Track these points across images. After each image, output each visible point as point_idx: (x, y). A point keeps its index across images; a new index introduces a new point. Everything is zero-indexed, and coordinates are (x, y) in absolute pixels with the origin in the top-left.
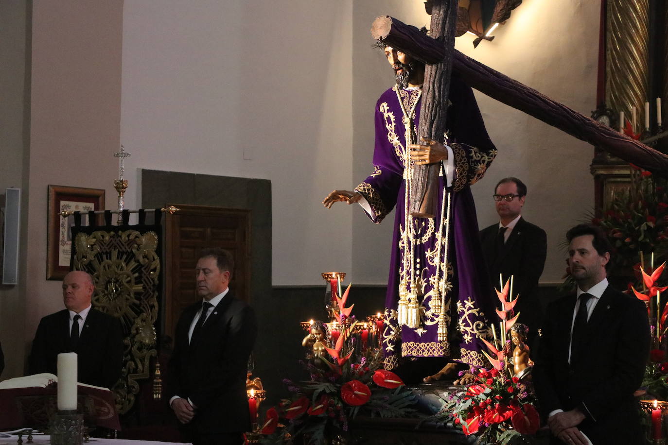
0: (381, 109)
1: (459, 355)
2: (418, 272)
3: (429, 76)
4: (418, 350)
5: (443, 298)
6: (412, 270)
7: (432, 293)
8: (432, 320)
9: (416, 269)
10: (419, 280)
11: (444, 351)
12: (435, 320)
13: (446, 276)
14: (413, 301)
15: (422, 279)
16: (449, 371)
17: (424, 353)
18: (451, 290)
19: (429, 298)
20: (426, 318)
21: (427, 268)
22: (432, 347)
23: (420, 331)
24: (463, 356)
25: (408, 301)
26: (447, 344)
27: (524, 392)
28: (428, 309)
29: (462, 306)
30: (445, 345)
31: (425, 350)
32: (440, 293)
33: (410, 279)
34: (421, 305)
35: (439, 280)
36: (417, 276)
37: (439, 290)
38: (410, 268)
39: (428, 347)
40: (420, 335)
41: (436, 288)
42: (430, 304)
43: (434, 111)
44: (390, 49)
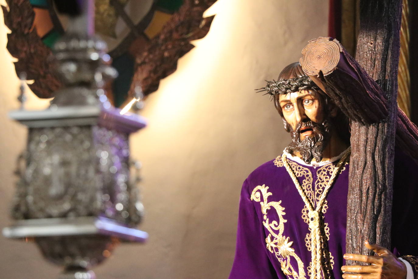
0: (255, 196)
3: (362, 143)
43: (376, 201)
44: (293, 96)
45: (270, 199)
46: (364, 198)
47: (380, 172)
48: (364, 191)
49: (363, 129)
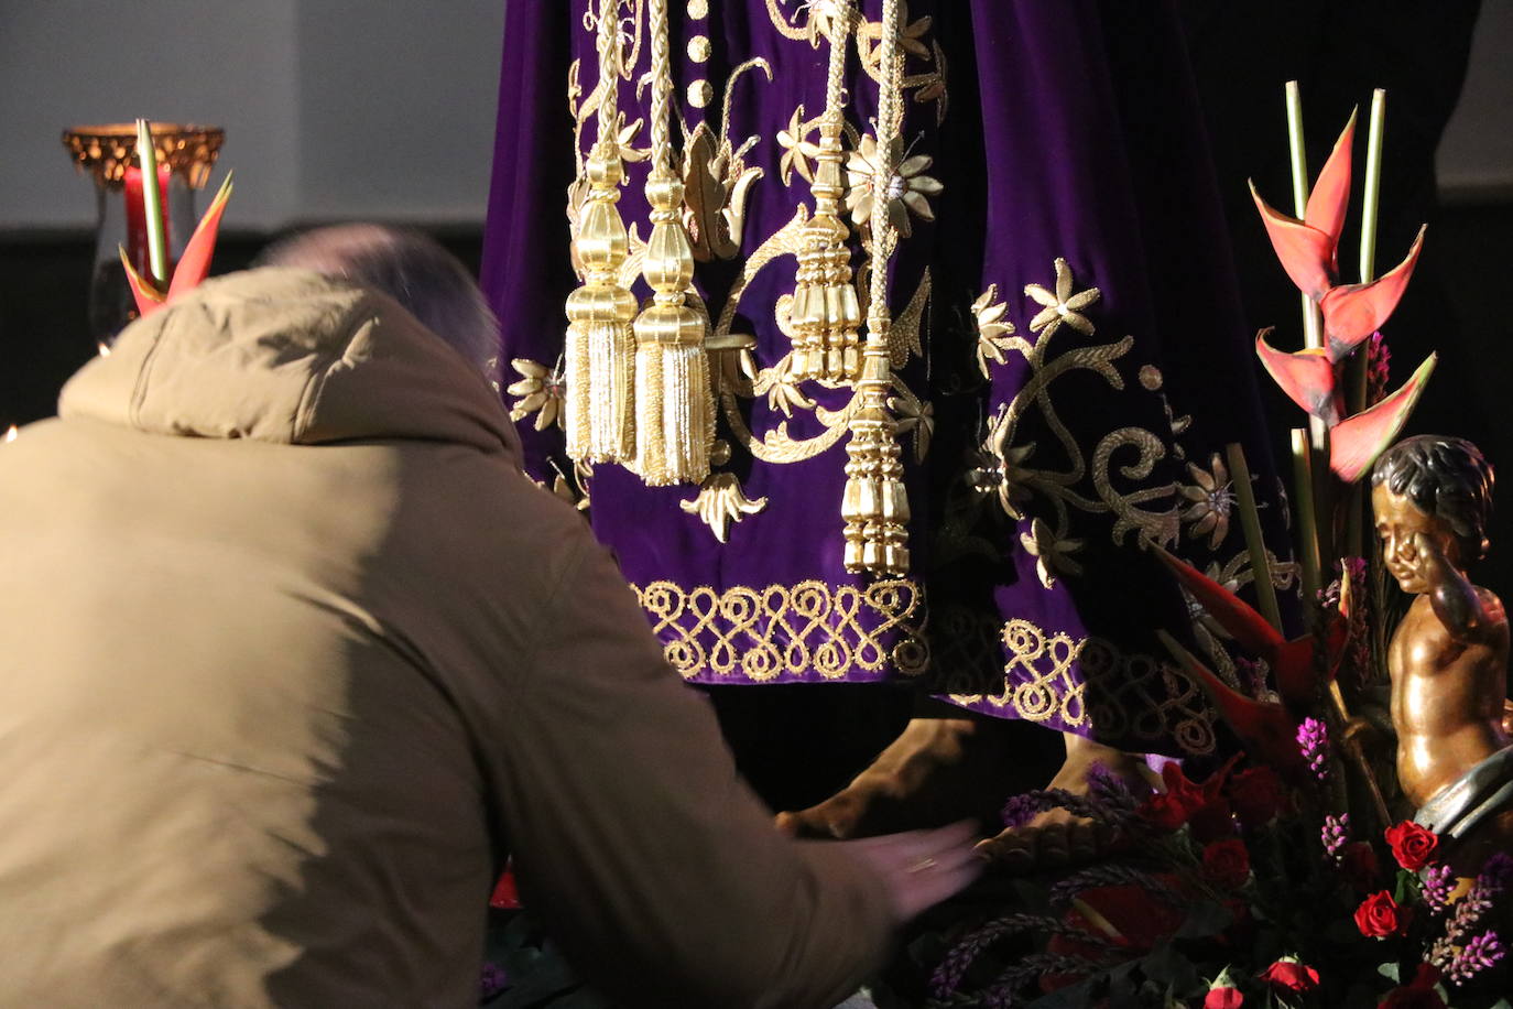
1: (991, 669)
2: (696, 94)
4: (707, 639)
5: (877, 267)
6: (657, 79)
7: (793, 238)
8: (804, 426)
9: (681, 70)
10: (706, 149)
11: (887, 641)
12: (820, 429)
13: (898, 114)
14: (663, 298)
15: (726, 145)
16: (918, 776)
17: (752, 655)
18: (927, 212)
19: (782, 274)
20: (756, 415)
21: (759, 62)
22: (801, 612)
23: (717, 507)
24: (1022, 673)
25: (630, 300)
26: (905, 594)
27: (1475, 930)
28: (773, 348)
29: (1007, 326)
30: (893, 600)
31: (753, 635)
32: (856, 238)
33: (641, 140)
34: (724, 326)
35: (848, 144)
36: (693, 116)
37: (845, 217)
38: (644, 64)
39: (778, 616)
40: (719, 531)
41: (822, 202)
42: (789, 314)
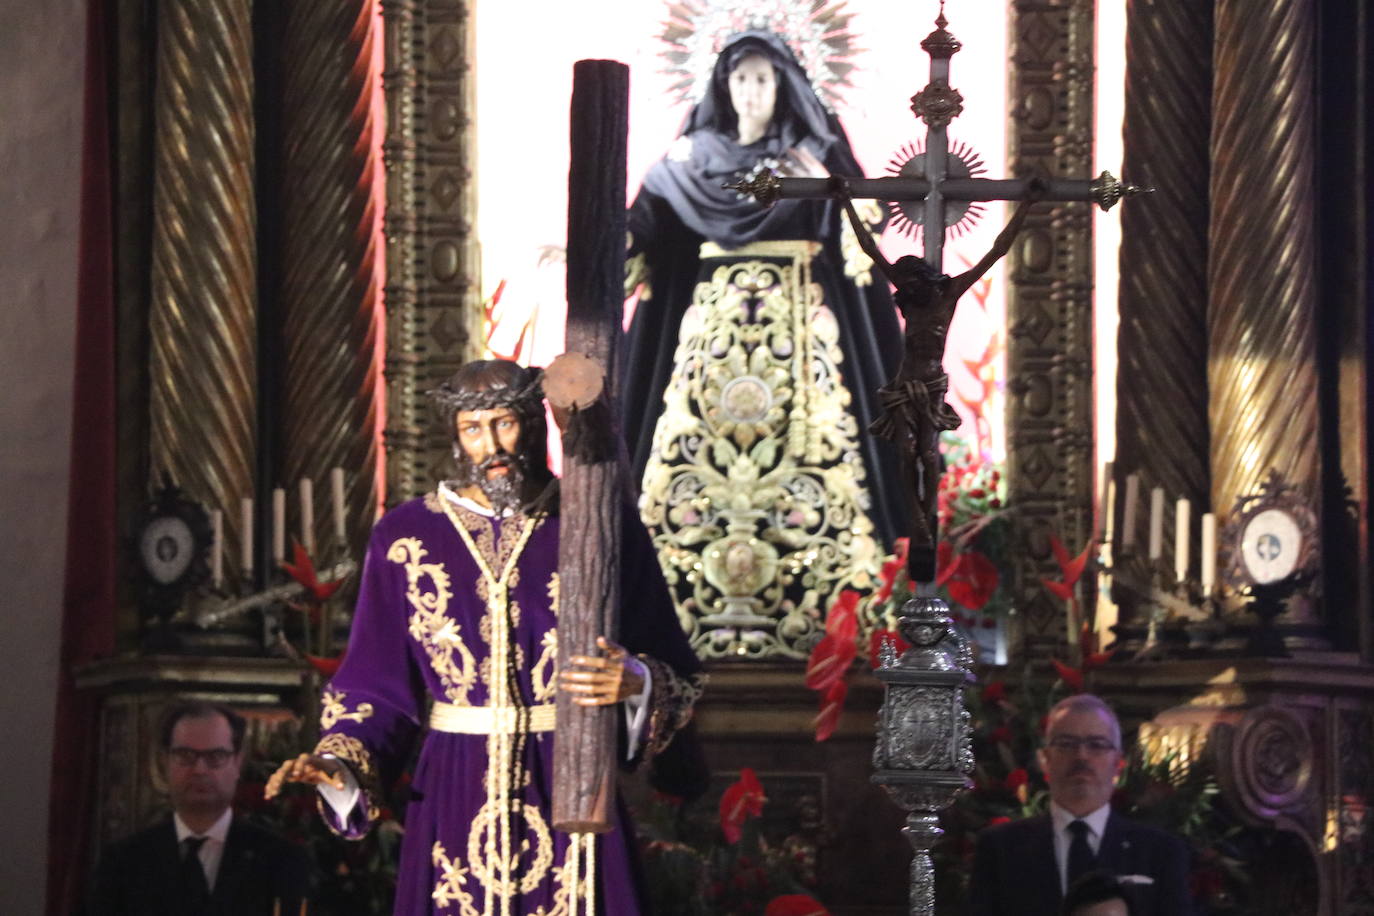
0: (394, 554)
43: (605, 576)
44: (484, 416)
45: (423, 560)
46: (588, 571)
47: (608, 534)
48: (588, 561)
49: (583, 469)
